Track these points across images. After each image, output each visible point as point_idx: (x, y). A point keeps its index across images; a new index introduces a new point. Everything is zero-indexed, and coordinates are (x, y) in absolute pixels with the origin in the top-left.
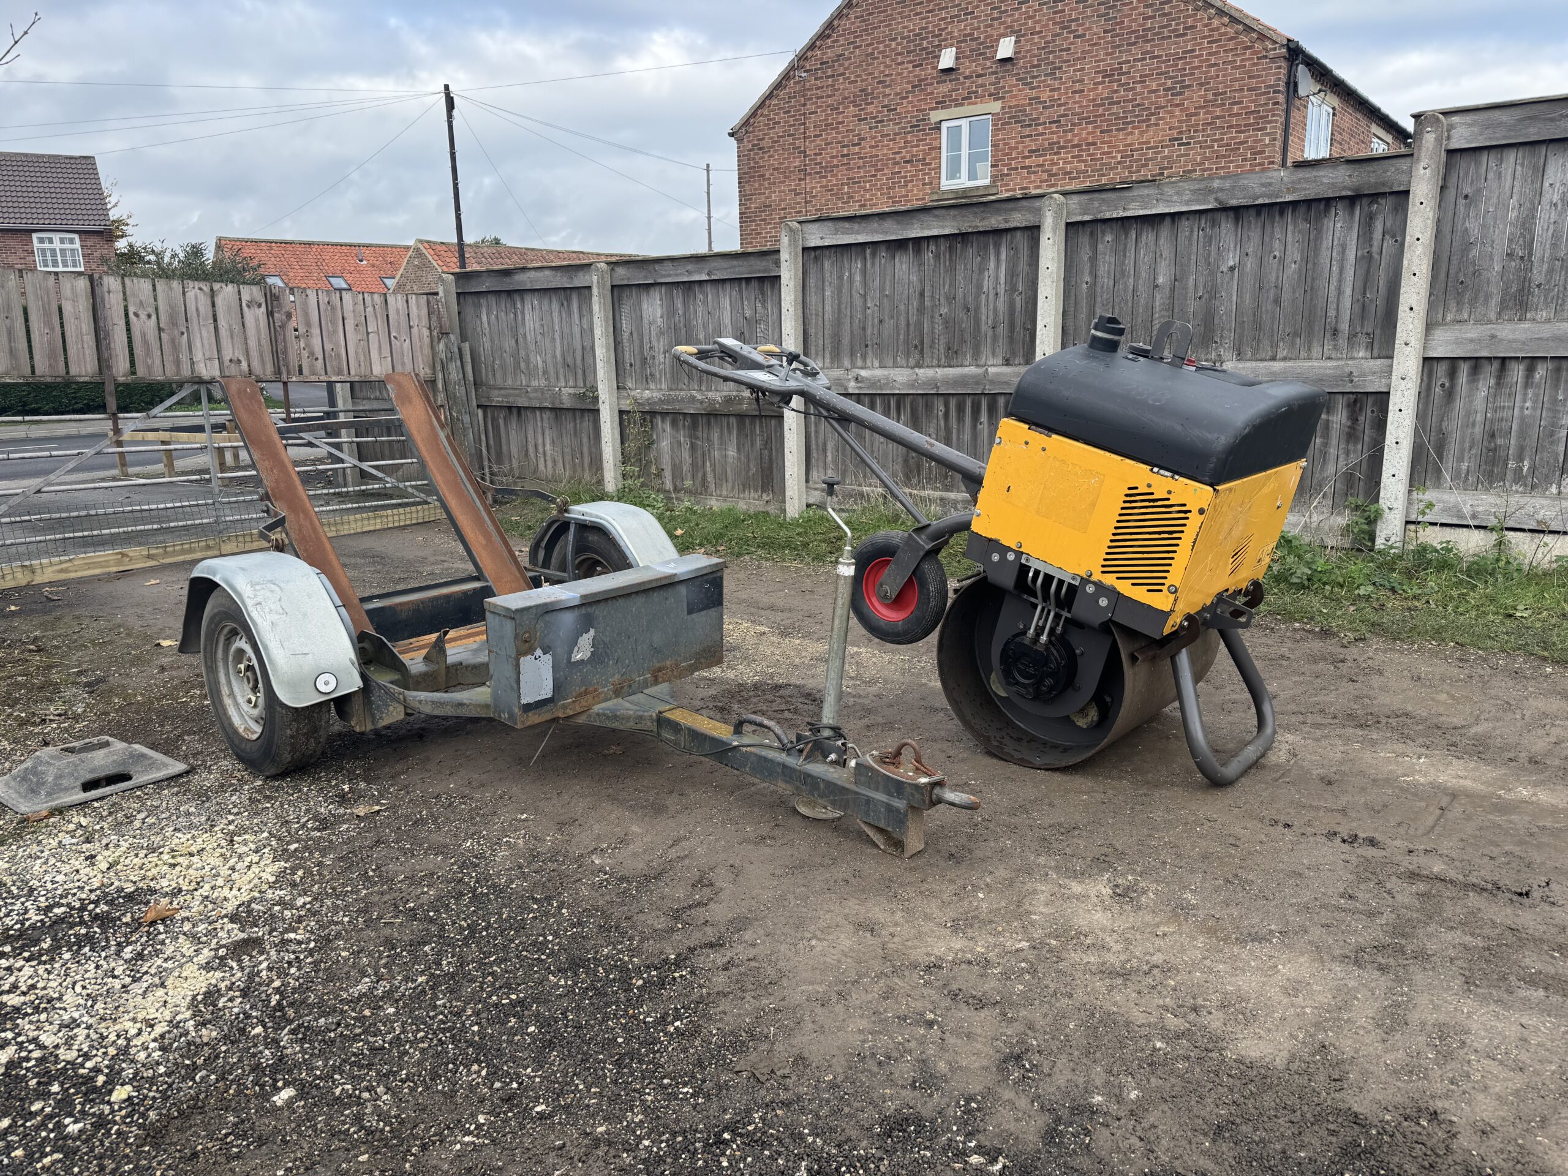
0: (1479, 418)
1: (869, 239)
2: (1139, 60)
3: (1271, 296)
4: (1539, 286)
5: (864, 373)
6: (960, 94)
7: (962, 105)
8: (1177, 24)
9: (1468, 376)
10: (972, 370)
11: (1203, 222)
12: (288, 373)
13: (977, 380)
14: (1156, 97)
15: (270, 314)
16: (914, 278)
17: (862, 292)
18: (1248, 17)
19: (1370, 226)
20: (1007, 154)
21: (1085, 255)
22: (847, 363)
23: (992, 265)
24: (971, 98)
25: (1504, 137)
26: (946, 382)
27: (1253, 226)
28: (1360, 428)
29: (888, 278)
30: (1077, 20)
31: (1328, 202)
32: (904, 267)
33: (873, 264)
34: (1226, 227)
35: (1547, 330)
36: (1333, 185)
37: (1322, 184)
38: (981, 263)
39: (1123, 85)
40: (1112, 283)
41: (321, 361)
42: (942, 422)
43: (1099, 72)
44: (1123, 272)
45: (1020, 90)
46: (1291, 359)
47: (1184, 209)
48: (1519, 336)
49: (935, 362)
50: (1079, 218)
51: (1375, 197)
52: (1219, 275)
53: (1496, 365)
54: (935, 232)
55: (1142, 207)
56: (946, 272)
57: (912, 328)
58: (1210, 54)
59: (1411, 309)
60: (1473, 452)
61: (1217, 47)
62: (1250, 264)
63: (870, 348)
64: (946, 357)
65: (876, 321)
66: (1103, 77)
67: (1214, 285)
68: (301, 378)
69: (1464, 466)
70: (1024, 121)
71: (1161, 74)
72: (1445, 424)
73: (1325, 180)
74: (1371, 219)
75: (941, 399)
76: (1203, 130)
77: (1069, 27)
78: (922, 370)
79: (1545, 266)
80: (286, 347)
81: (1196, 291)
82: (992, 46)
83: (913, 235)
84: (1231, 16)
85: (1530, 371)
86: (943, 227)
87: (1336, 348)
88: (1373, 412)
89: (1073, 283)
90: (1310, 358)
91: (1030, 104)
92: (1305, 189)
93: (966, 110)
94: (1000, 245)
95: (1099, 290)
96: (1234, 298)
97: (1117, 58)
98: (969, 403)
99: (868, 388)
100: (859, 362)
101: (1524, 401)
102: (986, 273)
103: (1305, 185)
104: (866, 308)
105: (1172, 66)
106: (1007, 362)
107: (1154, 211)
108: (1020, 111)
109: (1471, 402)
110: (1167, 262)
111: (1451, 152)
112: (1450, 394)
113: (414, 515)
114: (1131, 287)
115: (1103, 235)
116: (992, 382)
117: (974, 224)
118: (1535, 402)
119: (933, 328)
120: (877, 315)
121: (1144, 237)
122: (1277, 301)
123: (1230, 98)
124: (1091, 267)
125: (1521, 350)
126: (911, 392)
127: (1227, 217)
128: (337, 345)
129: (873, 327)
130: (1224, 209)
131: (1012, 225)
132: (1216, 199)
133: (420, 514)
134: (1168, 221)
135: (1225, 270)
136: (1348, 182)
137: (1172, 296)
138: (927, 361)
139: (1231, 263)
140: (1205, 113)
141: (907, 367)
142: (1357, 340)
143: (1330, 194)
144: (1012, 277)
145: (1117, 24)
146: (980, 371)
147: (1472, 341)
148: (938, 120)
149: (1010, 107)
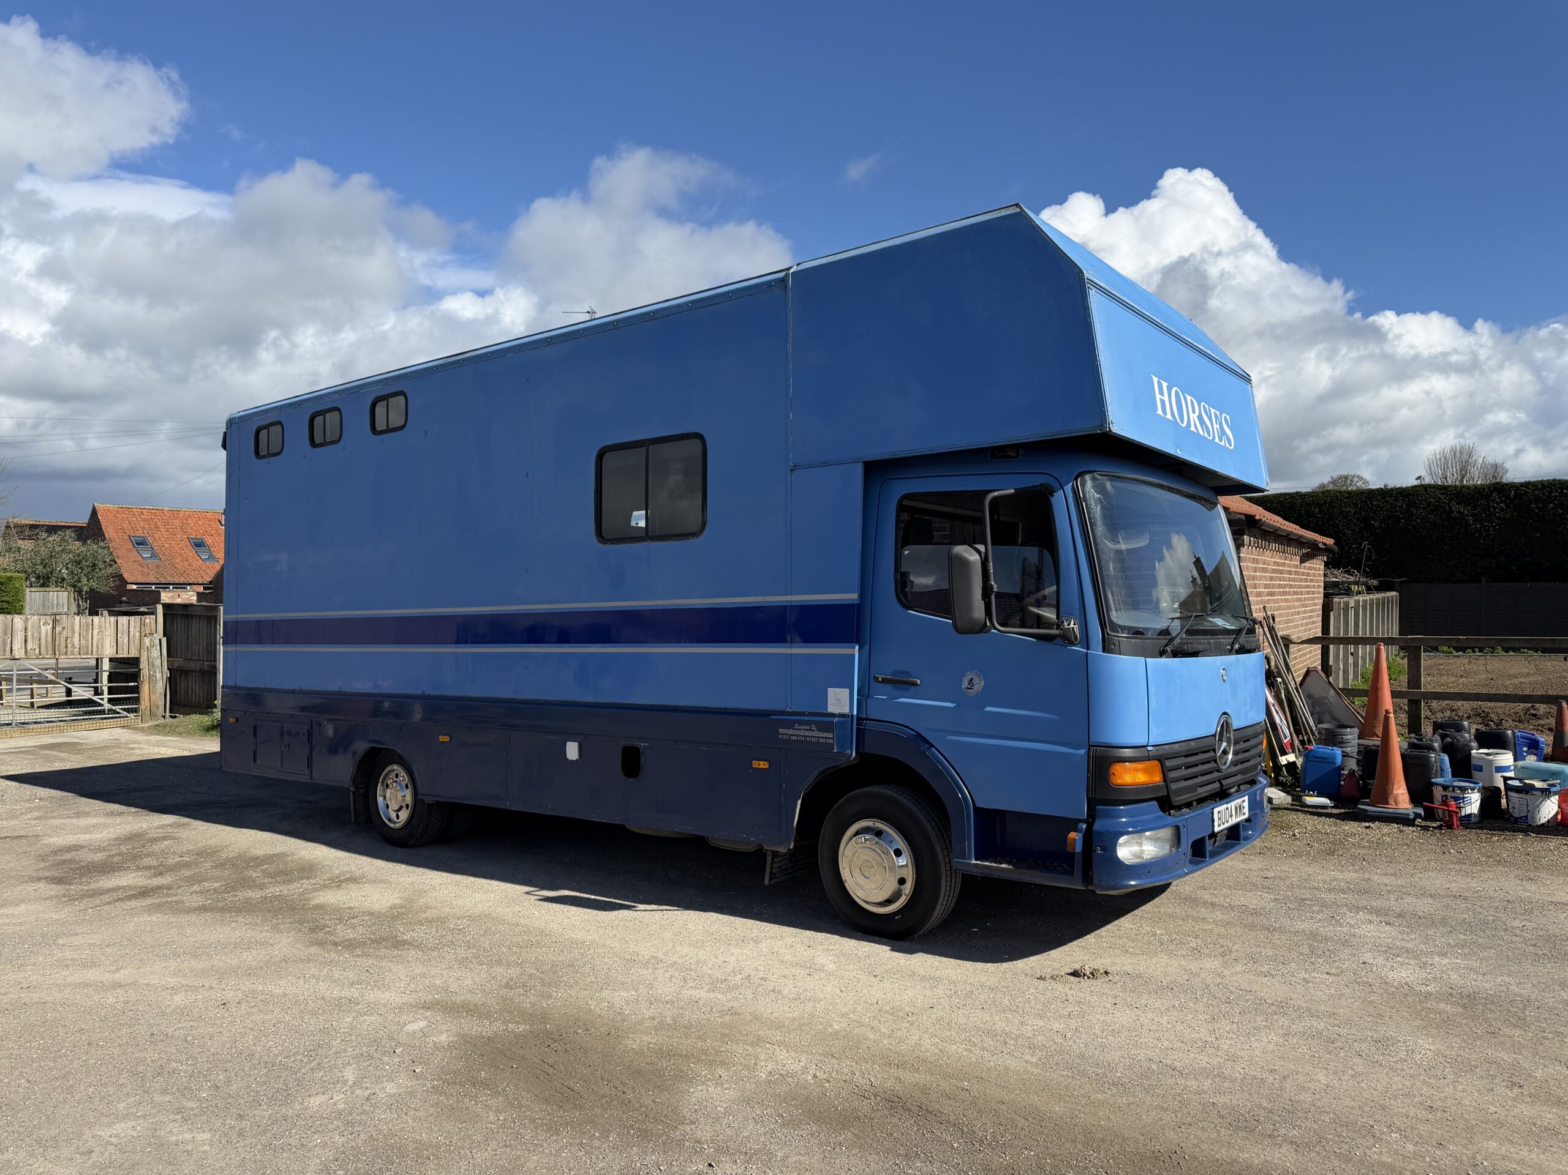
12: (59, 654)
15: (54, 628)
41: (77, 649)
68: (66, 657)
80: (60, 643)
113: (119, 723)
128: (88, 641)
133: (122, 722)
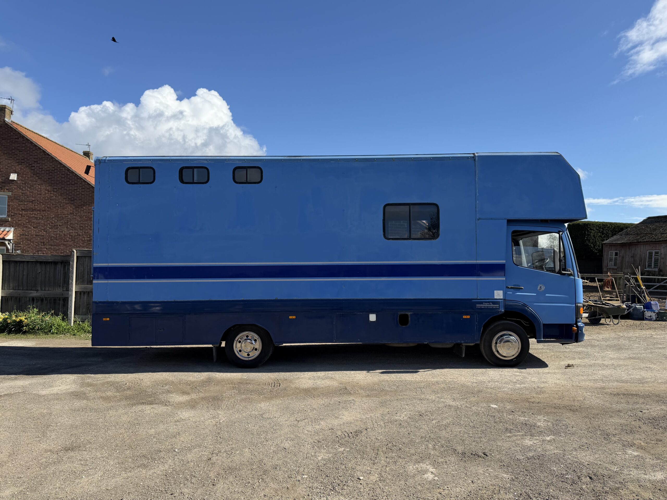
2: (60, 189)
3: (48, 278)
8: (72, 181)
9: (83, 295)
11: (33, 263)
20: (13, 209)
27: (43, 266)
28: (65, 304)
30: (39, 173)
34: (38, 265)
39: (55, 195)
40: (14, 273)
44: (16, 271)
45: (18, 190)
46: (52, 291)
47: (29, 260)
51: (66, 262)
53: (87, 293)
55: (20, 259)
58: (82, 192)
60: (85, 309)
61: (84, 190)
62: (43, 272)
66: (48, 192)
67: (36, 276)
70: (20, 200)
71: (67, 194)
72: (80, 304)
73: (56, 258)
74: (65, 266)
77: (36, 175)
81: (32, 276)
82: (8, 175)
87: (60, 288)
90: (55, 290)
91: (22, 195)
92: (53, 260)
95: (11, 275)
96: (40, 278)
97: (53, 187)
105: (70, 193)
108: (19, 197)
109: (84, 300)
110: (26, 270)
111: (77, 256)
112: (80, 298)
115: (12, 264)
121: (21, 265)
124: (9, 270)
127: (38, 263)
130: (38, 261)
134: (26, 262)
135: (38, 273)
136: (60, 259)
137: (27, 277)
143: (58, 261)
145: (53, 177)
147: (83, 289)
149: (14, 195)
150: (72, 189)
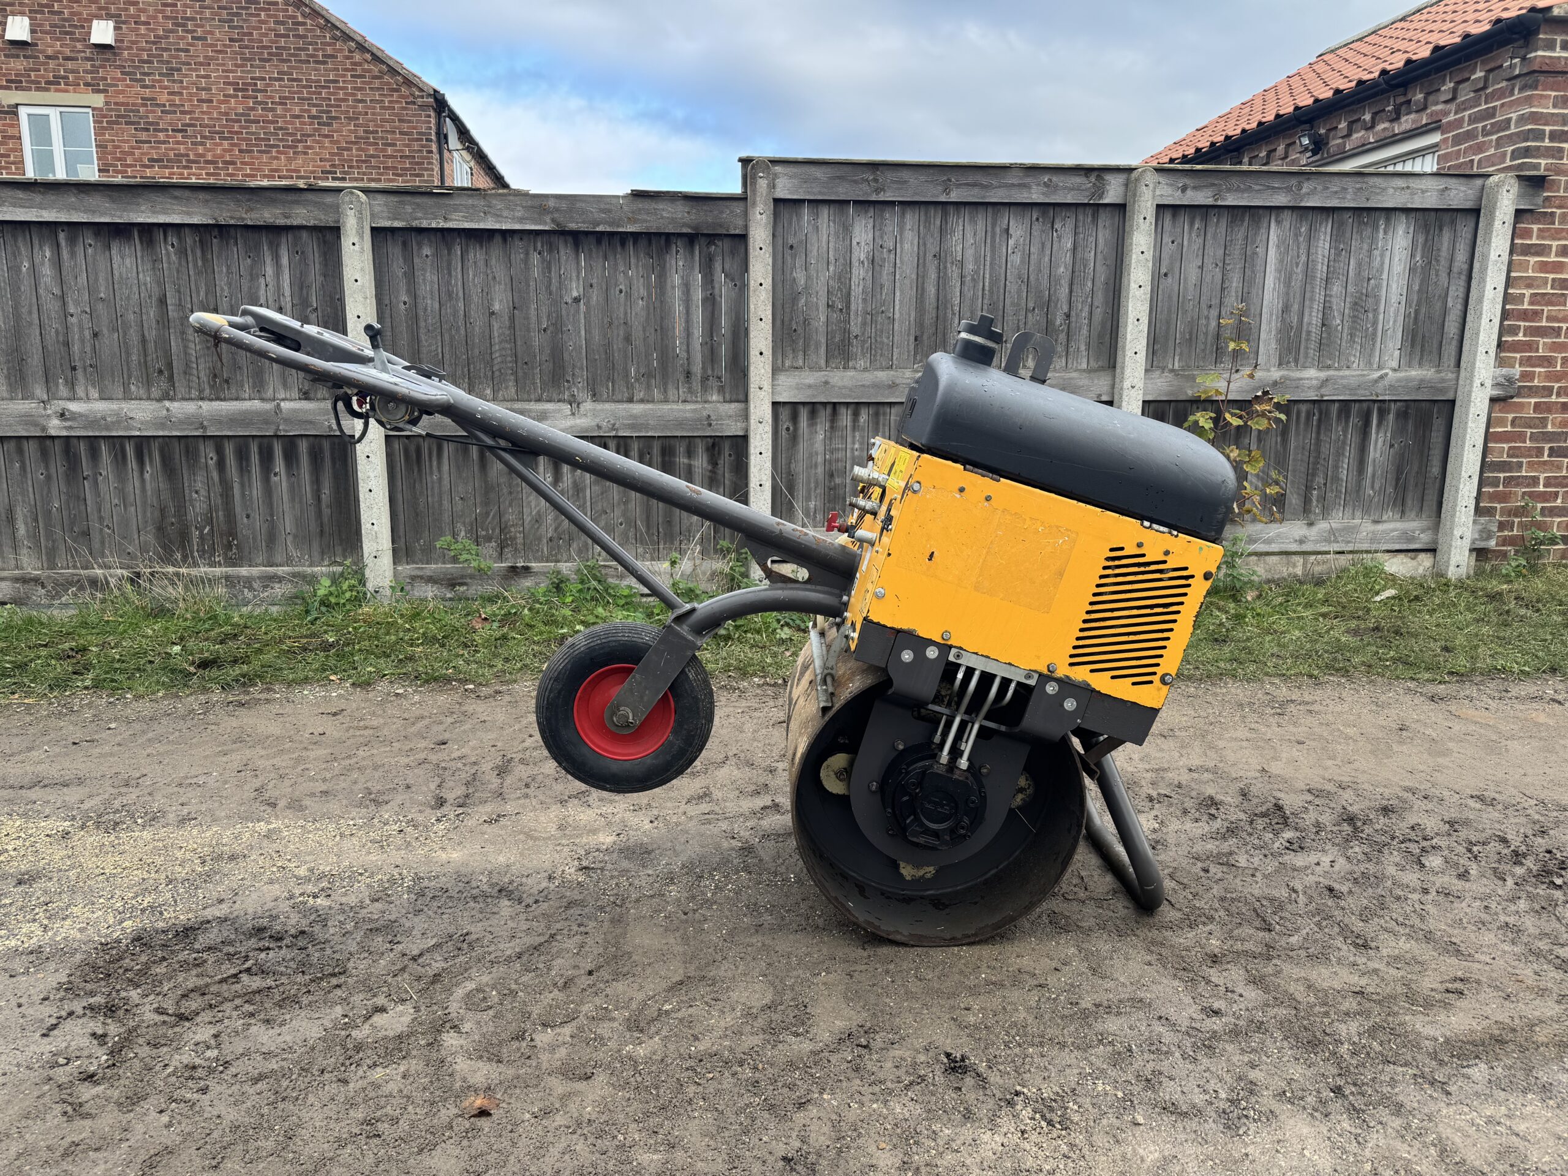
0: (820, 459)
1: (63, 217)
2: (276, 79)
3: (621, 333)
4: (856, 337)
5: (74, 407)
6: (43, 76)
7: (47, 90)
8: (315, 50)
9: (808, 420)
10: (256, 405)
11: (539, 245)
13: (265, 419)
14: (302, 123)
16: (147, 278)
17: (57, 291)
18: (391, 58)
19: (710, 267)
20: (120, 159)
21: (398, 267)
22: (40, 392)
23: (270, 270)
24: (59, 84)
25: (820, 193)
26: (218, 421)
27: (594, 255)
28: (720, 472)
29: (102, 277)
30: (193, 19)
31: (668, 236)
32: (128, 261)
33: (73, 254)
34: (565, 253)
35: (869, 378)
36: (673, 220)
37: (662, 217)
38: (252, 267)
39: (260, 103)
40: (437, 306)
42: (215, 475)
43: (229, 84)
44: (450, 294)
45: (127, 86)
46: (648, 401)
47: (517, 227)
48: (847, 382)
49: (194, 393)
50: (387, 224)
51: (712, 238)
52: (564, 306)
53: (829, 409)
54: (176, 219)
55: (466, 219)
56: (199, 273)
57: (151, 346)
58: (355, 89)
59: (761, 354)
60: (818, 491)
61: (362, 83)
62: (595, 296)
63: (80, 373)
64: (212, 387)
65: (87, 334)
66: (235, 90)
67: (559, 317)
69: (812, 505)
70: (139, 123)
71: (303, 99)
72: (793, 466)
73: (665, 214)
74: (710, 260)
75: (210, 445)
76: (358, 167)
77: (184, 25)
78: (176, 404)
79: (860, 319)
81: (539, 322)
82: (83, 27)
83: (140, 220)
84: (373, 54)
85: (856, 415)
86: (188, 213)
87: (690, 390)
88: (730, 455)
89: (387, 302)
90: (666, 401)
91: (146, 105)
92: (646, 221)
93: (51, 96)
94: (278, 245)
95: (421, 313)
96: (583, 333)
97: (249, 72)
98: (254, 448)
99: (85, 428)
100: (63, 391)
101: (854, 443)
102: (262, 280)
103: (645, 217)
104: (66, 315)
105: (314, 93)
106: (306, 396)
107: (482, 226)
108: (133, 111)
109: (812, 445)
110: (502, 287)
111: (777, 201)
112: (794, 438)
114: (462, 313)
115: (420, 247)
116: (287, 421)
117: (237, 214)
118: (861, 444)
119: (186, 347)
120: (87, 324)
121: (471, 255)
122: (628, 339)
123: (382, 138)
124: (408, 284)
125: (850, 396)
126: (161, 433)
127: (566, 242)
129: (82, 341)
130: (562, 233)
131: (296, 222)
132: (553, 220)
134: (498, 239)
135: (570, 301)
136: (687, 219)
137: (512, 326)
138: (181, 390)
139: (575, 294)
140: (358, 150)
141: (149, 399)
142: (710, 383)
143: (670, 229)
144: (301, 289)
145: (245, 34)
146: (269, 406)
147: (810, 386)
148: (13, 102)
149: (116, 104)
150: (319, 81)
